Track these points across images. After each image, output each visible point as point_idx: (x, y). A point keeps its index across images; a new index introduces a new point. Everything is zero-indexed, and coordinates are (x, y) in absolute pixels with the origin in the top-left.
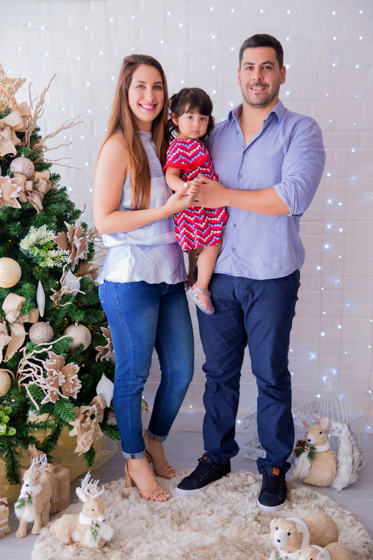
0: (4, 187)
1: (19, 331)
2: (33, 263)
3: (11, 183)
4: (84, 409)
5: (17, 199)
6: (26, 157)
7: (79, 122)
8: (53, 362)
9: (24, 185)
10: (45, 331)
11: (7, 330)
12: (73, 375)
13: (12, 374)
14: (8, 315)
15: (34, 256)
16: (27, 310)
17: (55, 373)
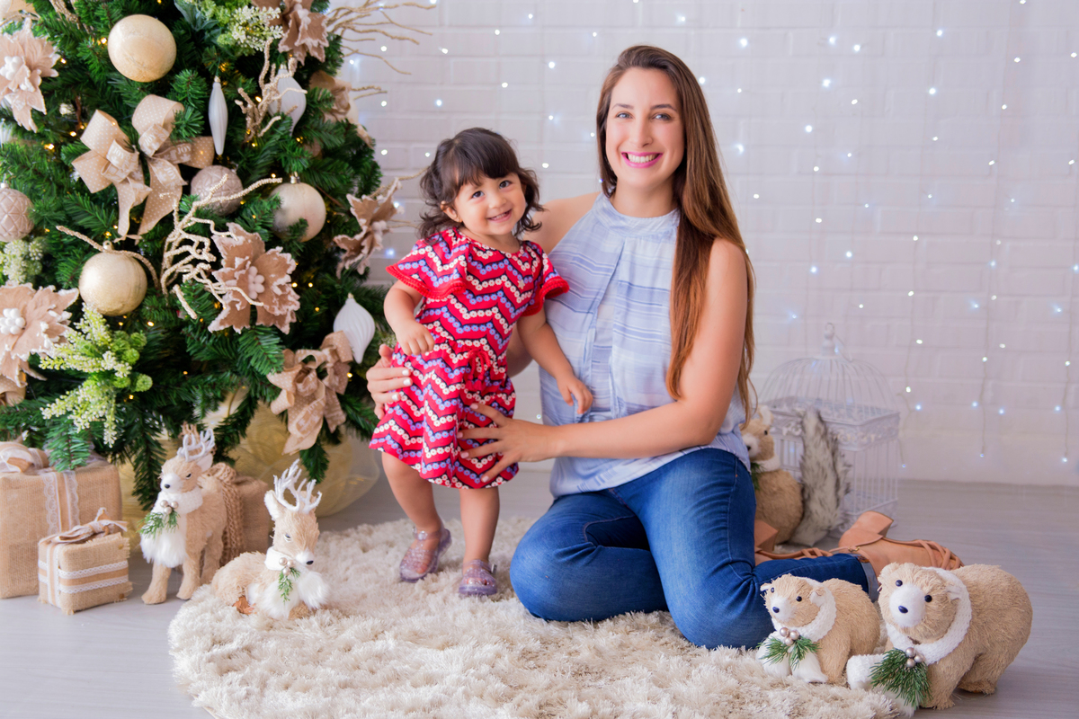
2: (203, 41)
4: (305, 354)
11: (140, 172)
12: (282, 276)
13: (151, 268)
14: (145, 137)
16: (186, 129)
17: (238, 262)
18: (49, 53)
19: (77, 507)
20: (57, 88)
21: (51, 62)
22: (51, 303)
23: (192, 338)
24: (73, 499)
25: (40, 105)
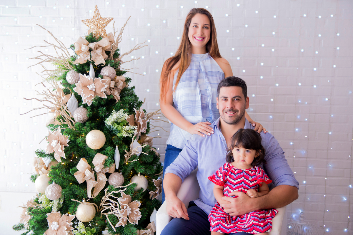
0: (97, 85)
1: (102, 178)
2: (112, 134)
3: (102, 82)
4: (143, 232)
5: (105, 92)
6: (111, 66)
7: (145, 46)
8: (124, 199)
9: (109, 84)
10: (119, 178)
11: (94, 177)
12: (137, 209)
13: (97, 206)
14: (96, 167)
15: (114, 129)
17: (125, 207)
18: (66, 139)
20: (68, 150)
21: (67, 142)
22: (67, 219)
25: (64, 156)
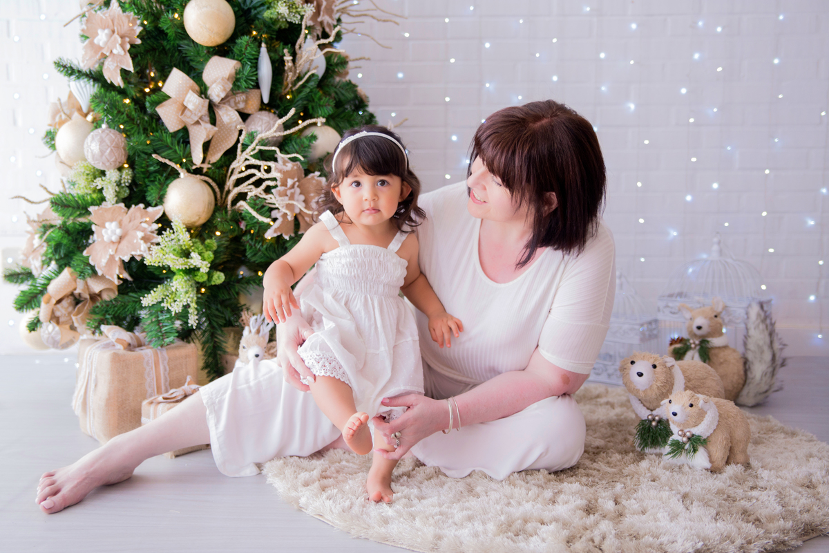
10: (272, 122)
11: (208, 114)
13: (217, 190)
14: (213, 87)
15: (253, 3)
16: (245, 81)
17: (290, 182)
18: (134, 26)
19: (168, 377)
20: (140, 53)
21: (135, 33)
22: (142, 217)
23: (250, 245)
24: (165, 370)
25: (128, 65)
